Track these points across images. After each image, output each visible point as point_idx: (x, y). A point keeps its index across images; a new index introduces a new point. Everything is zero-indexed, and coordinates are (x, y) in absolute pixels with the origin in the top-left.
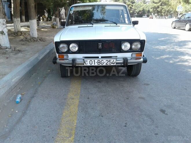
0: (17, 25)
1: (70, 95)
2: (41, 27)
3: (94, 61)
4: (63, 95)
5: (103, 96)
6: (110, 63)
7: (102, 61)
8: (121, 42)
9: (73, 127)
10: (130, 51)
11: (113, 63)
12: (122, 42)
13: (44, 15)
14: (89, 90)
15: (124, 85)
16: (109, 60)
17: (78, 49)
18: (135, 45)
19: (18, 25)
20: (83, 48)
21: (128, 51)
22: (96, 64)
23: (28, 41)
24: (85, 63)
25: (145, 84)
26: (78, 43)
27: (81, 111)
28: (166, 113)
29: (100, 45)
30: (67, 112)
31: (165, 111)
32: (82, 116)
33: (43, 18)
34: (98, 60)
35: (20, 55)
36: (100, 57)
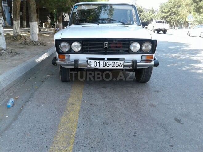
0: (16, 28)
1: (71, 100)
2: (42, 33)
3: (99, 62)
4: (63, 100)
5: (108, 102)
6: (117, 65)
7: (108, 63)
8: (129, 42)
9: (72, 135)
10: (139, 52)
11: (121, 65)
12: (131, 42)
13: (47, 22)
14: (92, 96)
15: (132, 92)
16: (116, 62)
17: (81, 48)
18: (145, 46)
19: (18, 28)
20: (86, 47)
21: (138, 52)
22: (101, 67)
23: (27, 45)
24: (89, 65)
25: (156, 91)
26: (81, 42)
27: (82, 118)
28: (181, 122)
29: (106, 44)
30: (65, 119)
31: (180, 120)
32: (83, 123)
33: (45, 24)
34: (103, 62)
35: (17, 57)
36: (106, 59)
